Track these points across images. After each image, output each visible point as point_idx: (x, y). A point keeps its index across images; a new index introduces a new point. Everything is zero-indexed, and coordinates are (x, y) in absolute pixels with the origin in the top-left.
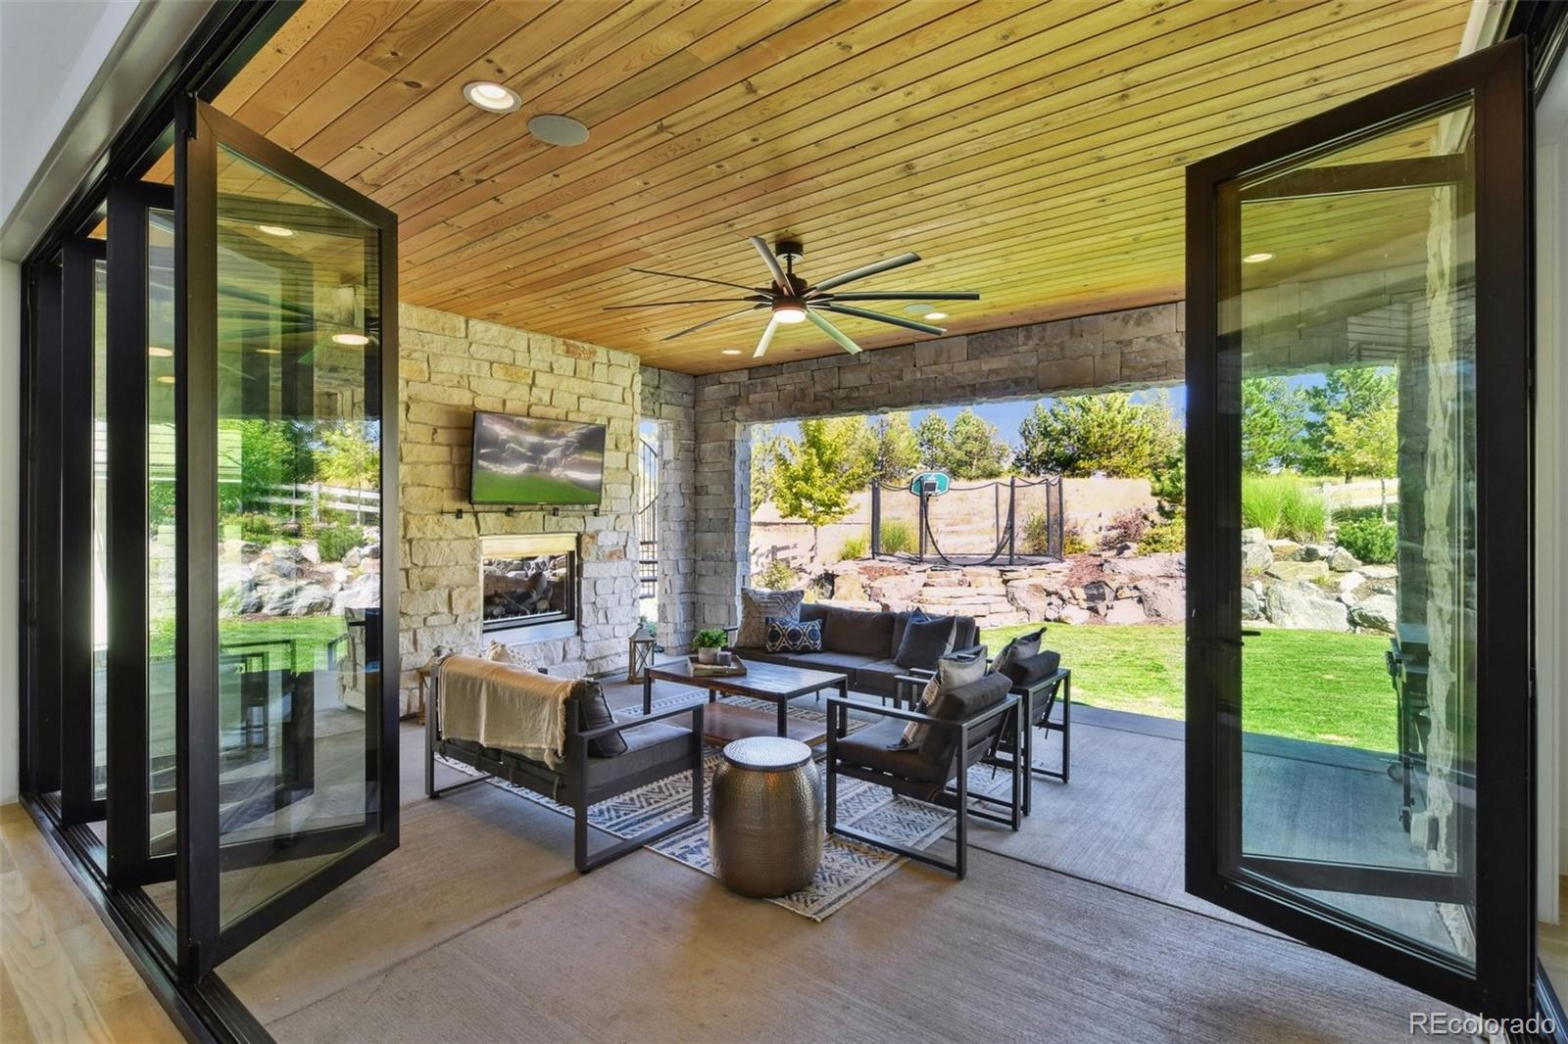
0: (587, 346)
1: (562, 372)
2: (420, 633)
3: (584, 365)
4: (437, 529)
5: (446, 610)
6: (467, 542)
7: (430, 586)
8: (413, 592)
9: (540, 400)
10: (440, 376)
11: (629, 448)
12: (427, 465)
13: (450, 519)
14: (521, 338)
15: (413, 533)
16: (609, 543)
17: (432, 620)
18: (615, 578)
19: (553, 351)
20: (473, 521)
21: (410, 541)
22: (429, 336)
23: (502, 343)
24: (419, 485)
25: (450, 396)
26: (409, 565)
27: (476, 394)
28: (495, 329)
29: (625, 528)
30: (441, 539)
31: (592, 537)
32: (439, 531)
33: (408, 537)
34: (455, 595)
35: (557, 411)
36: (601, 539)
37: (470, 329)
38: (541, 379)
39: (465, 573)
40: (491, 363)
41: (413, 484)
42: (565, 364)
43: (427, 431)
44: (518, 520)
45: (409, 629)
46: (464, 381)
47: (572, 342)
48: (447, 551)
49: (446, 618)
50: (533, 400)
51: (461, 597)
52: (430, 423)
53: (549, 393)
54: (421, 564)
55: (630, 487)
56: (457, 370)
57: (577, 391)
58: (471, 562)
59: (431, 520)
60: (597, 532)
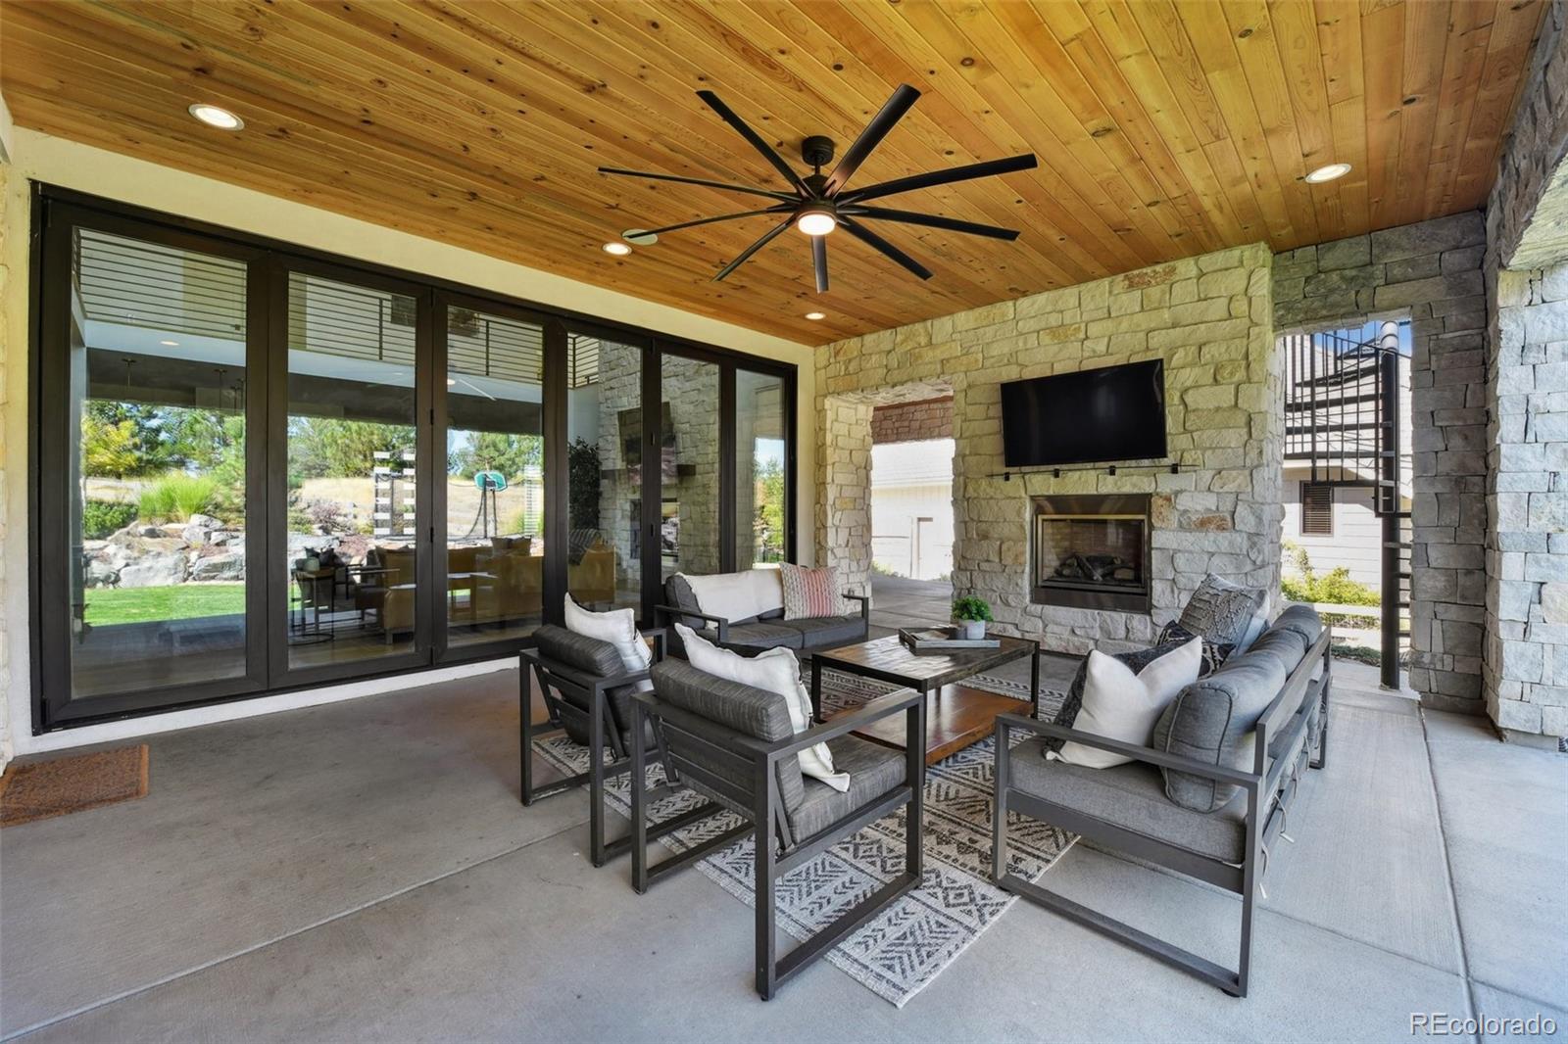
0: (1159, 268)
1: (1123, 312)
2: (975, 574)
3: (1155, 292)
4: (988, 490)
5: (997, 560)
6: (1013, 501)
7: (985, 536)
8: (970, 539)
9: (1094, 351)
10: (992, 360)
11: (1240, 375)
12: (980, 437)
13: (1000, 481)
14: (1069, 295)
15: (971, 492)
16: (1199, 508)
17: (985, 566)
18: (1213, 554)
19: (1110, 292)
20: (1021, 484)
21: (968, 500)
22: (982, 330)
23: (1049, 308)
24: (976, 454)
25: (1000, 374)
26: (967, 519)
27: (1023, 366)
28: (1042, 299)
29: (1231, 487)
30: (991, 498)
31: (1168, 499)
32: (991, 492)
33: (967, 496)
34: (1004, 547)
35: (1118, 356)
36: (1184, 502)
37: (1018, 310)
38: (1094, 329)
39: (1014, 529)
40: (1038, 332)
41: (971, 454)
42: (1130, 300)
43: (983, 408)
44: (1066, 480)
45: (966, 570)
46: (1012, 359)
47: (1136, 272)
48: (996, 509)
49: (998, 568)
50: (1086, 354)
51: (1009, 550)
52: (983, 401)
53: (1106, 339)
54: (976, 518)
55: (1245, 430)
56: (1006, 350)
57: (1143, 327)
58: (1017, 519)
59: (984, 483)
60: (1177, 493)
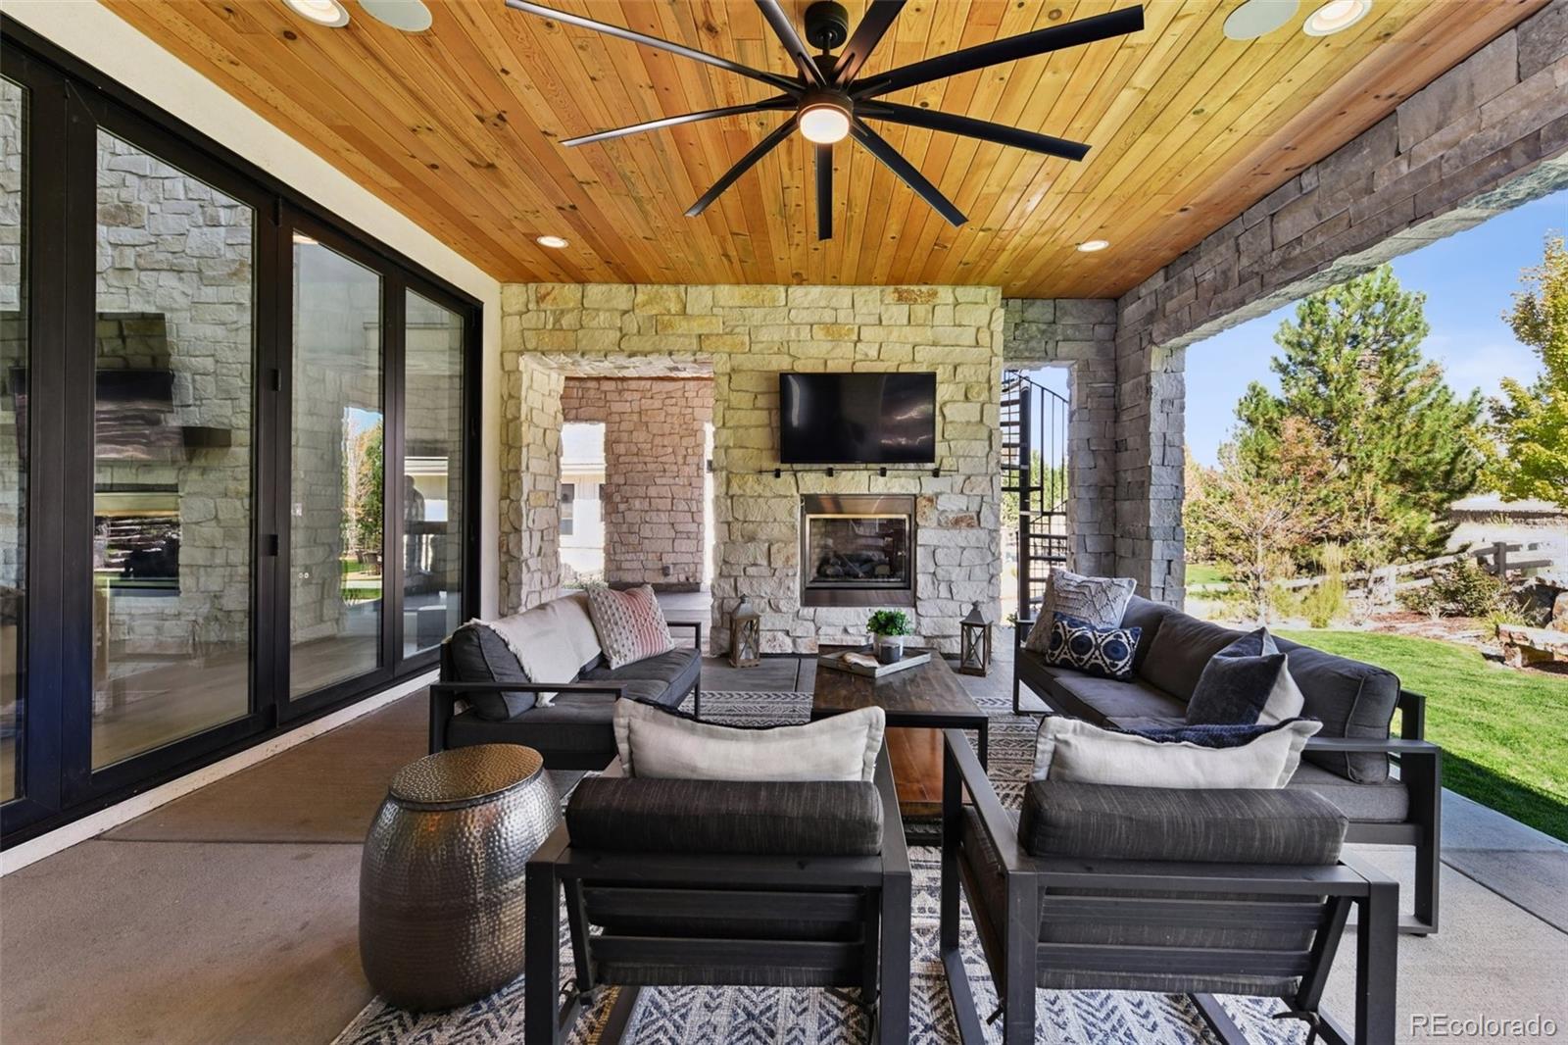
0: (924, 288)
1: (892, 322)
2: (740, 580)
3: (920, 310)
4: (756, 487)
5: (765, 563)
6: (785, 500)
7: (752, 538)
8: (733, 542)
9: (867, 355)
10: (760, 346)
11: (984, 396)
12: (747, 428)
13: (769, 478)
14: (843, 295)
15: (735, 489)
16: (955, 508)
17: (751, 571)
18: (964, 549)
19: (882, 301)
20: (793, 482)
21: (732, 497)
22: (749, 310)
23: (823, 303)
24: (741, 447)
25: (770, 362)
26: (731, 519)
27: (795, 358)
28: (815, 291)
29: (978, 491)
30: (760, 496)
31: (930, 500)
32: (759, 489)
33: (730, 493)
34: (774, 549)
35: (887, 364)
36: (943, 503)
37: (790, 296)
38: (866, 333)
39: (784, 530)
40: (812, 326)
41: (735, 447)
42: (899, 312)
43: (749, 397)
44: (840, 479)
45: (730, 576)
46: (783, 348)
47: (905, 287)
48: (765, 507)
49: (766, 571)
50: (858, 357)
51: (779, 552)
52: (750, 389)
53: (877, 346)
54: (741, 518)
55: (987, 443)
56: (776, 338)
57: (910, 340)
58: (789, 519)
59: (751, 479)
60: (937, 495)
